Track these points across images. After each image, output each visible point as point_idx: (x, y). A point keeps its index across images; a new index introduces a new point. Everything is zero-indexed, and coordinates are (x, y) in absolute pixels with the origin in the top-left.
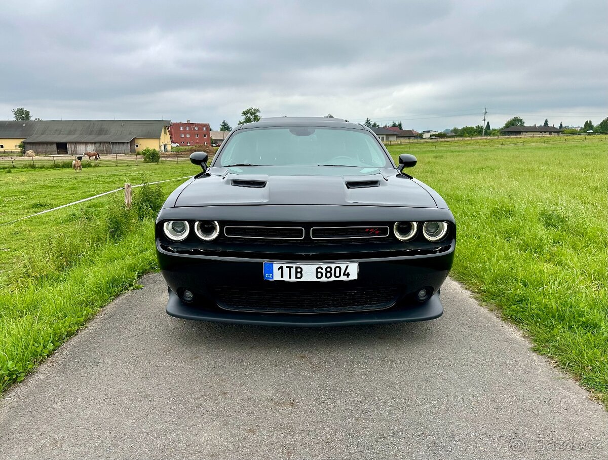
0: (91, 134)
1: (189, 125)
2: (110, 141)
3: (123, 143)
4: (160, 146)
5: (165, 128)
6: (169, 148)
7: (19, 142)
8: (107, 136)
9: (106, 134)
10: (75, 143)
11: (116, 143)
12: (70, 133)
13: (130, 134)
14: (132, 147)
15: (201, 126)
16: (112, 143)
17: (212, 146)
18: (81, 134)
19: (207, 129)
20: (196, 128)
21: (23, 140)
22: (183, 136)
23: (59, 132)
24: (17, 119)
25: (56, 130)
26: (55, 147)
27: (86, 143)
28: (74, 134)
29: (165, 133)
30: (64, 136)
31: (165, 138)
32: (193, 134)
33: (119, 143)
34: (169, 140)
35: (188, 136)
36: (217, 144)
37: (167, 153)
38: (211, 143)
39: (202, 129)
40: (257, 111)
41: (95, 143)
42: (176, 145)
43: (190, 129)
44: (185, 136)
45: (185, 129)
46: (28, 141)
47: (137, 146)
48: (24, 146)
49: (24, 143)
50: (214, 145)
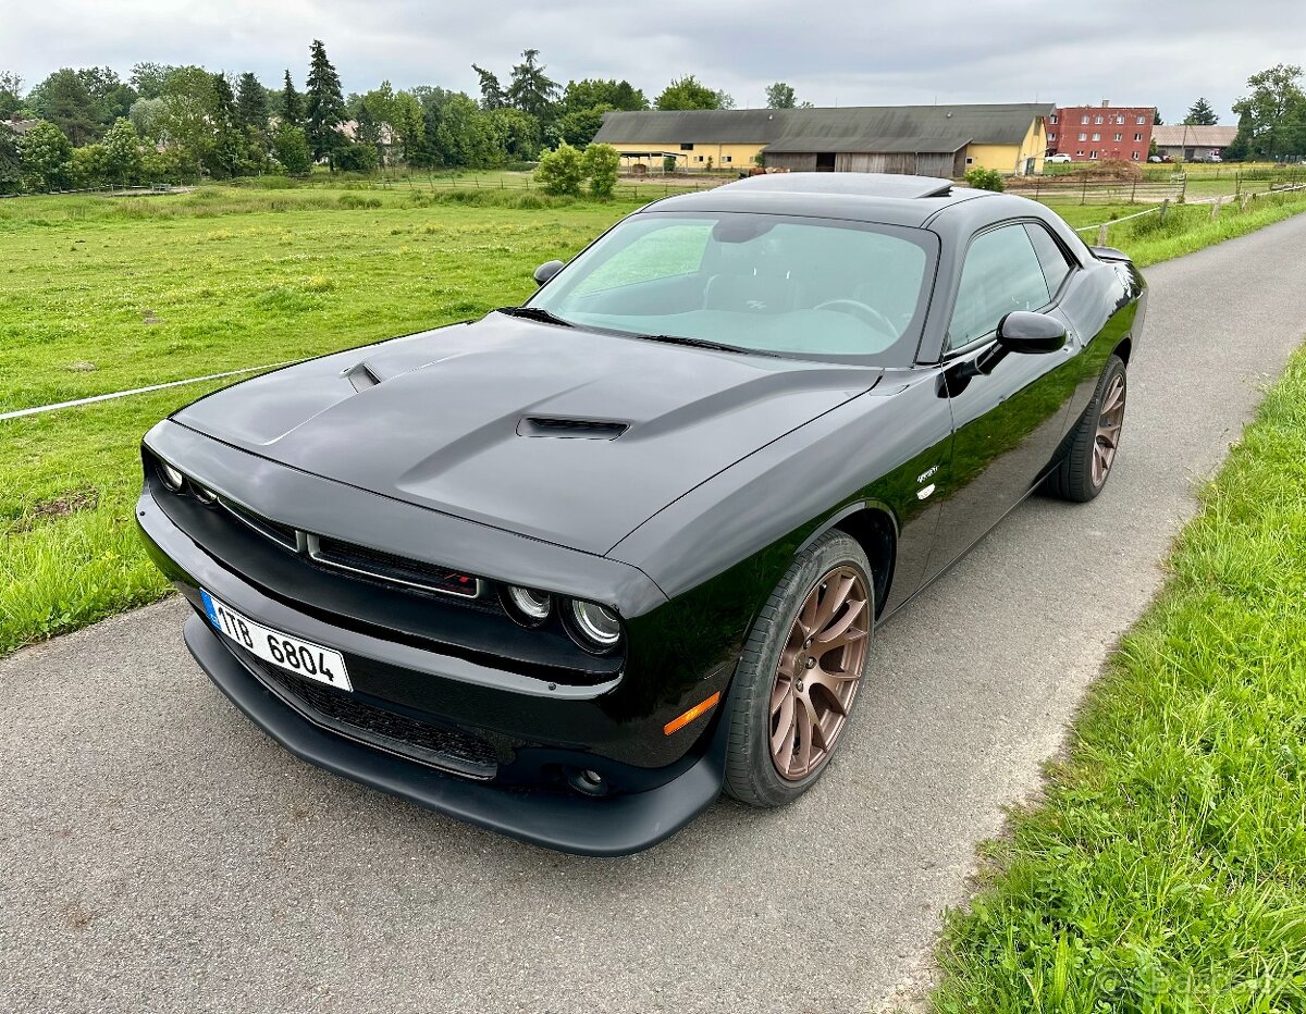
0: (883, 135)
1: (1105, 111)
2: (917, 150)
3: (942, 155)
4: (1019, 162)
5: (1040, 120)
6: (1039, 167)
7: (755, 151)
8: (913, 140)
9: (911, 135)
10: (851, 153)
11: (927, 154)
12: (846, 133)
13: (960, 135)
14: (960, 163)
15: (1131, 114)
16: (920, 154)
17: (1152, 161)
18: (864, 136)
19: (1148, 122)
20: (1119, 120)
21: (763, 147)
22: (1083, 138)
23: (826, 131)
24: (772, 103)
25: (822, 128)
26: (814, 160)
27: (871, 154)
28: (852, 135)
29: (1037, 133)
30: (835, 139)
31: (1035, 144)
32: (1107, 132)
33: (933, 154)
34: (1043, 147)
35: (1096, 138)
36: (1165, 157)
37: (1029, 178)
38: (1150, 154)
39: (1136, 120)
40: (1294, 73)
41: (887, 154)
42: (1061, 159)
43: (1106, 121)
44: (1090, 138)
45: (1092, 121)
46: (772, 149)
47: (970, 161)
48: (763, 160)
49: (765, 153)
50: (1157, 159)
